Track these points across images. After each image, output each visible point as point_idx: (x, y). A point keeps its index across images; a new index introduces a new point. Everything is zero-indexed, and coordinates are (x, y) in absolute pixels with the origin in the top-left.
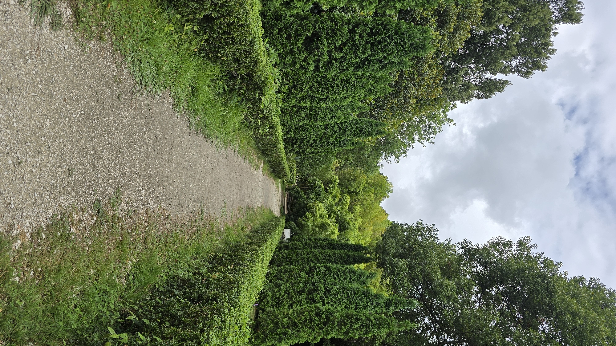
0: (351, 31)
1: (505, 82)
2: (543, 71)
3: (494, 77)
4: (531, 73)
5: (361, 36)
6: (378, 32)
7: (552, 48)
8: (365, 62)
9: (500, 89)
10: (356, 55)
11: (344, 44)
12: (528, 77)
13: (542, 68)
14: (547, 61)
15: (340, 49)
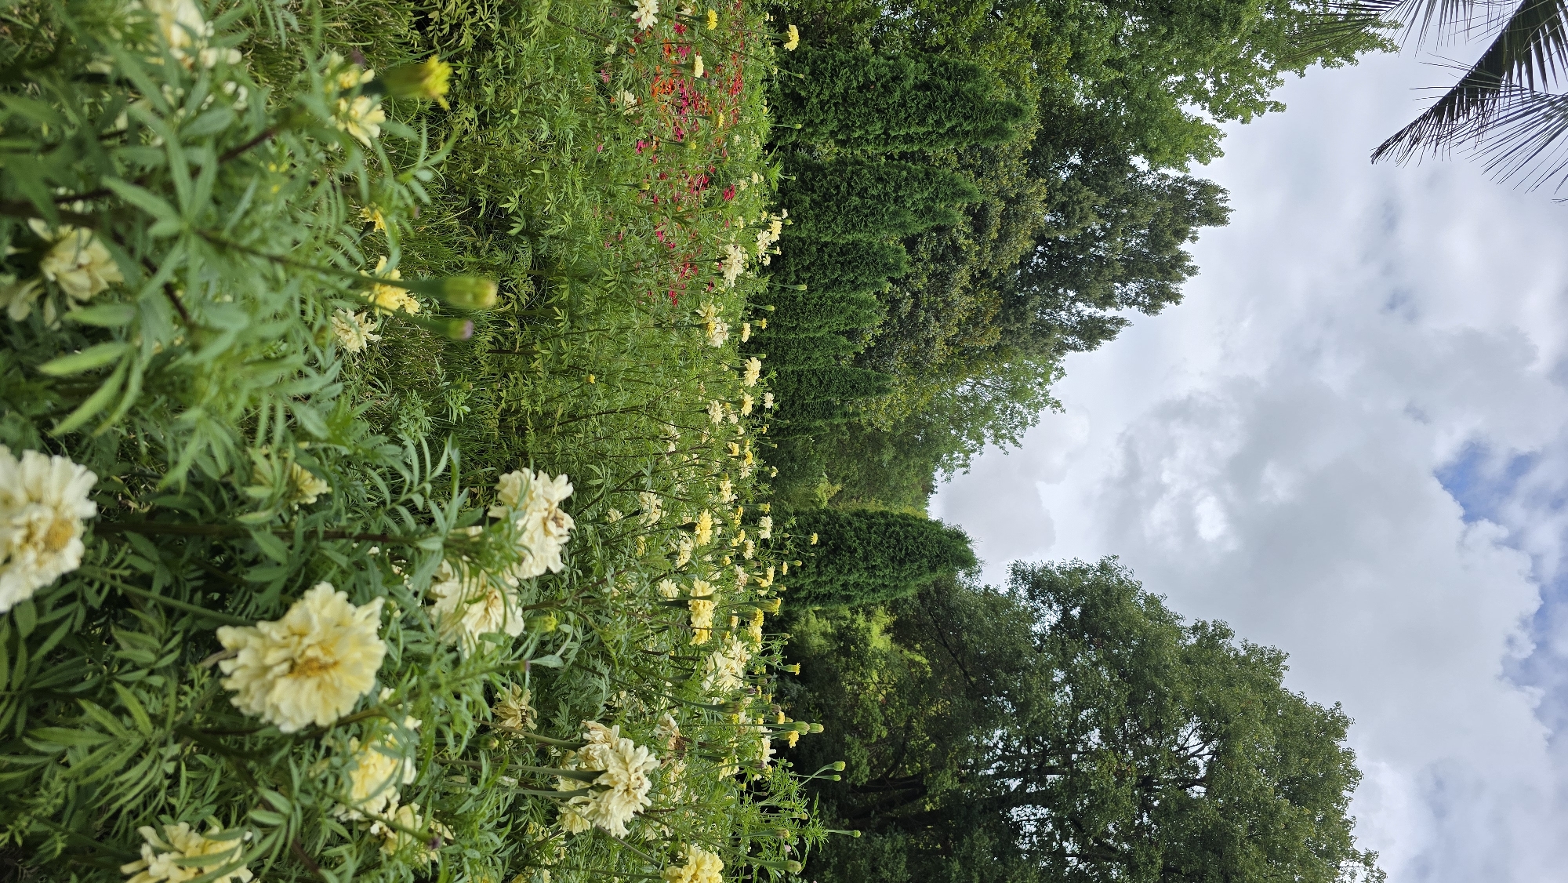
0: (819, 250)
1: (1121, 322)
2: (1177, 303)
3: (1100, 313)
4: (1161, 307)
5: (830, 256)
6: (848, 252)
7: (1191, 264)
8: (836, 282)
9: (1109, 335)
10: (825, 275)
11: (812, 264)
12: (1156, 313)
13: (1175, 298)
14: (1181, 286)
15: (807, 269)
